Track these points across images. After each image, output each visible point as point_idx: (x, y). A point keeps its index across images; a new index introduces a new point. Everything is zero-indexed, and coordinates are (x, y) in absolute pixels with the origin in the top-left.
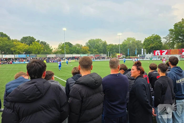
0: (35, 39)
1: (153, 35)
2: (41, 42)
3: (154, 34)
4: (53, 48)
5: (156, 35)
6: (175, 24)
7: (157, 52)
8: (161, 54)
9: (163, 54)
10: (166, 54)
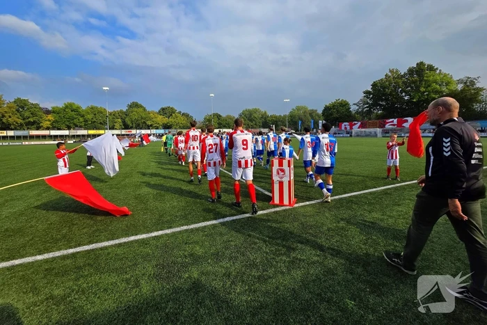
0: (176, 111)
1: (337, 100)
2: (183, 114)
3: (339, 99)
5: (342, 100)
6: (374, 82)
7: (345, 125)
8: (351, 128)
9: (353, 127)
10: (359, 128)
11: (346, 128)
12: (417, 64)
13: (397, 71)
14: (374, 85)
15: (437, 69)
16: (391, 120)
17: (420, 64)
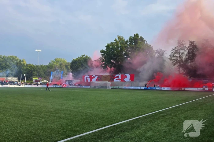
1: (82, 56)
3: (84, 55)
5: (86, 56)
6: (107, 44)
7: (87, 78)
8: (91, 80)
9: (93, 80)
10: (96, 81)
11: (87, 80)
12: (135, 35)
13: (123, 38)
14: (108, 46)
15: (145, 40)
16: (117, 75)
17: (136, 36)
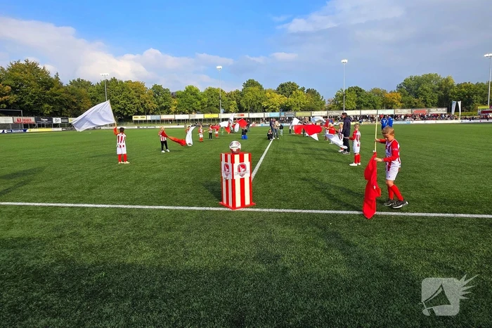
0: (298, 87)
2: (308, 90)
4: (326, 101)
